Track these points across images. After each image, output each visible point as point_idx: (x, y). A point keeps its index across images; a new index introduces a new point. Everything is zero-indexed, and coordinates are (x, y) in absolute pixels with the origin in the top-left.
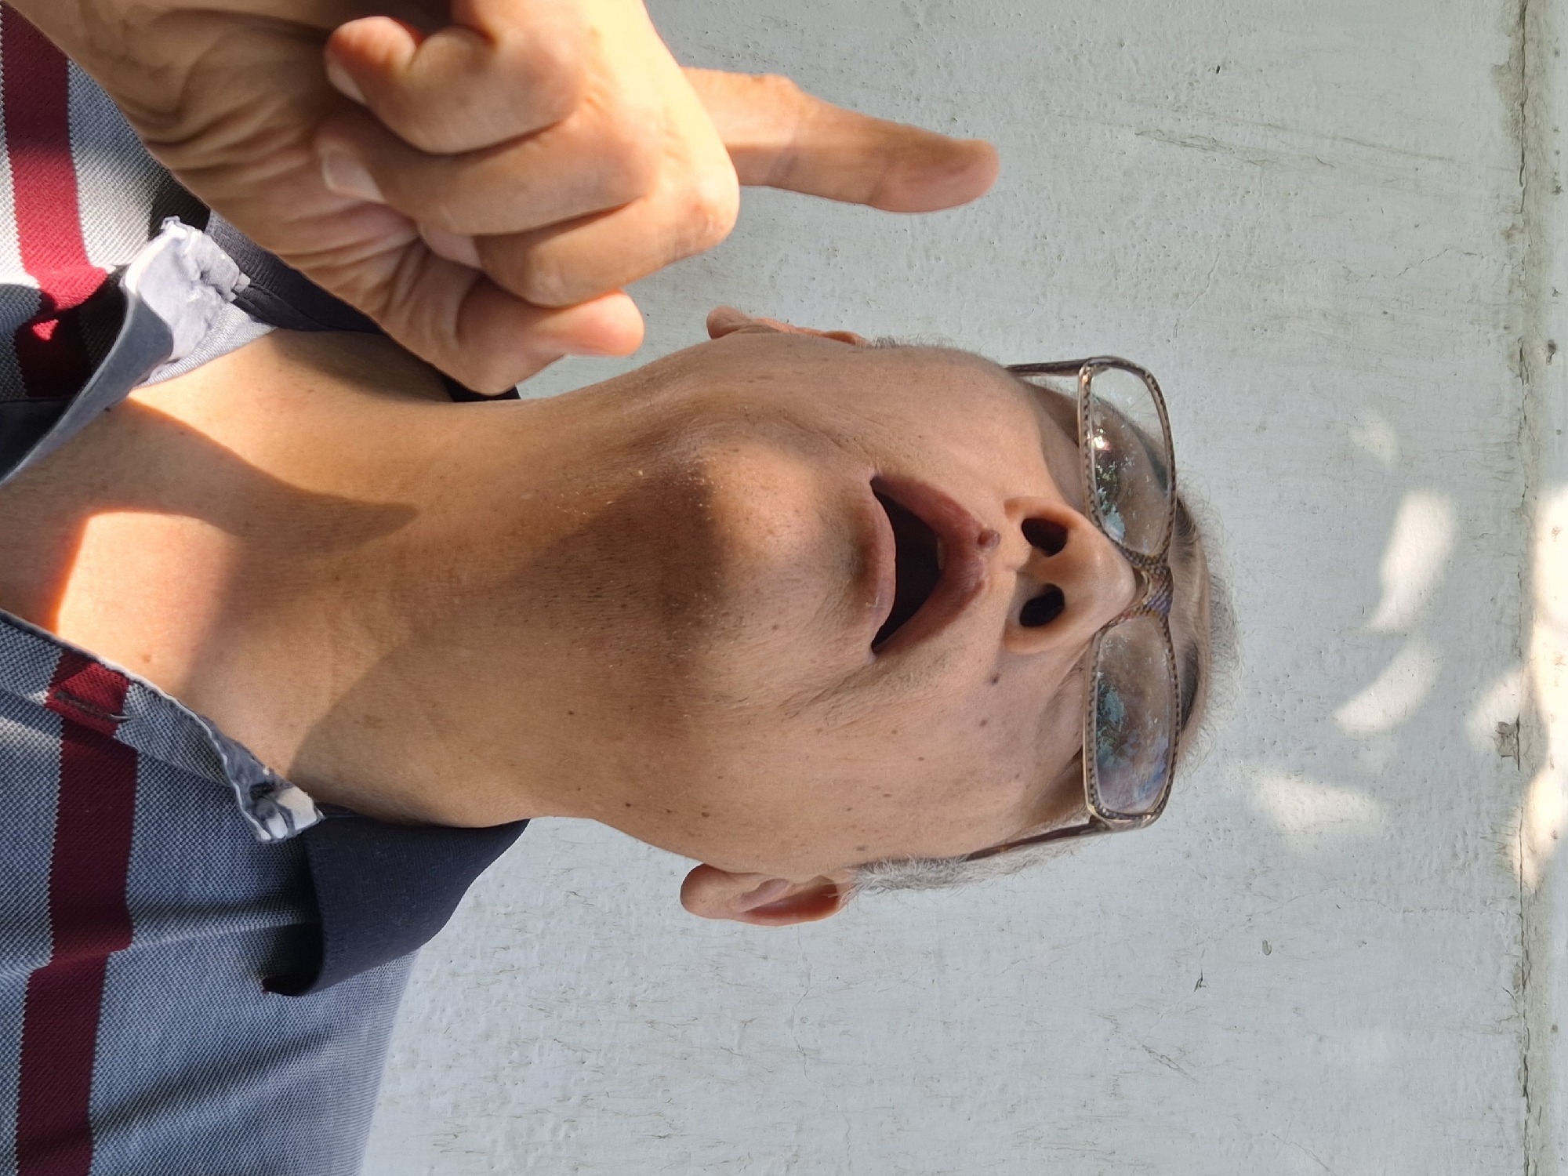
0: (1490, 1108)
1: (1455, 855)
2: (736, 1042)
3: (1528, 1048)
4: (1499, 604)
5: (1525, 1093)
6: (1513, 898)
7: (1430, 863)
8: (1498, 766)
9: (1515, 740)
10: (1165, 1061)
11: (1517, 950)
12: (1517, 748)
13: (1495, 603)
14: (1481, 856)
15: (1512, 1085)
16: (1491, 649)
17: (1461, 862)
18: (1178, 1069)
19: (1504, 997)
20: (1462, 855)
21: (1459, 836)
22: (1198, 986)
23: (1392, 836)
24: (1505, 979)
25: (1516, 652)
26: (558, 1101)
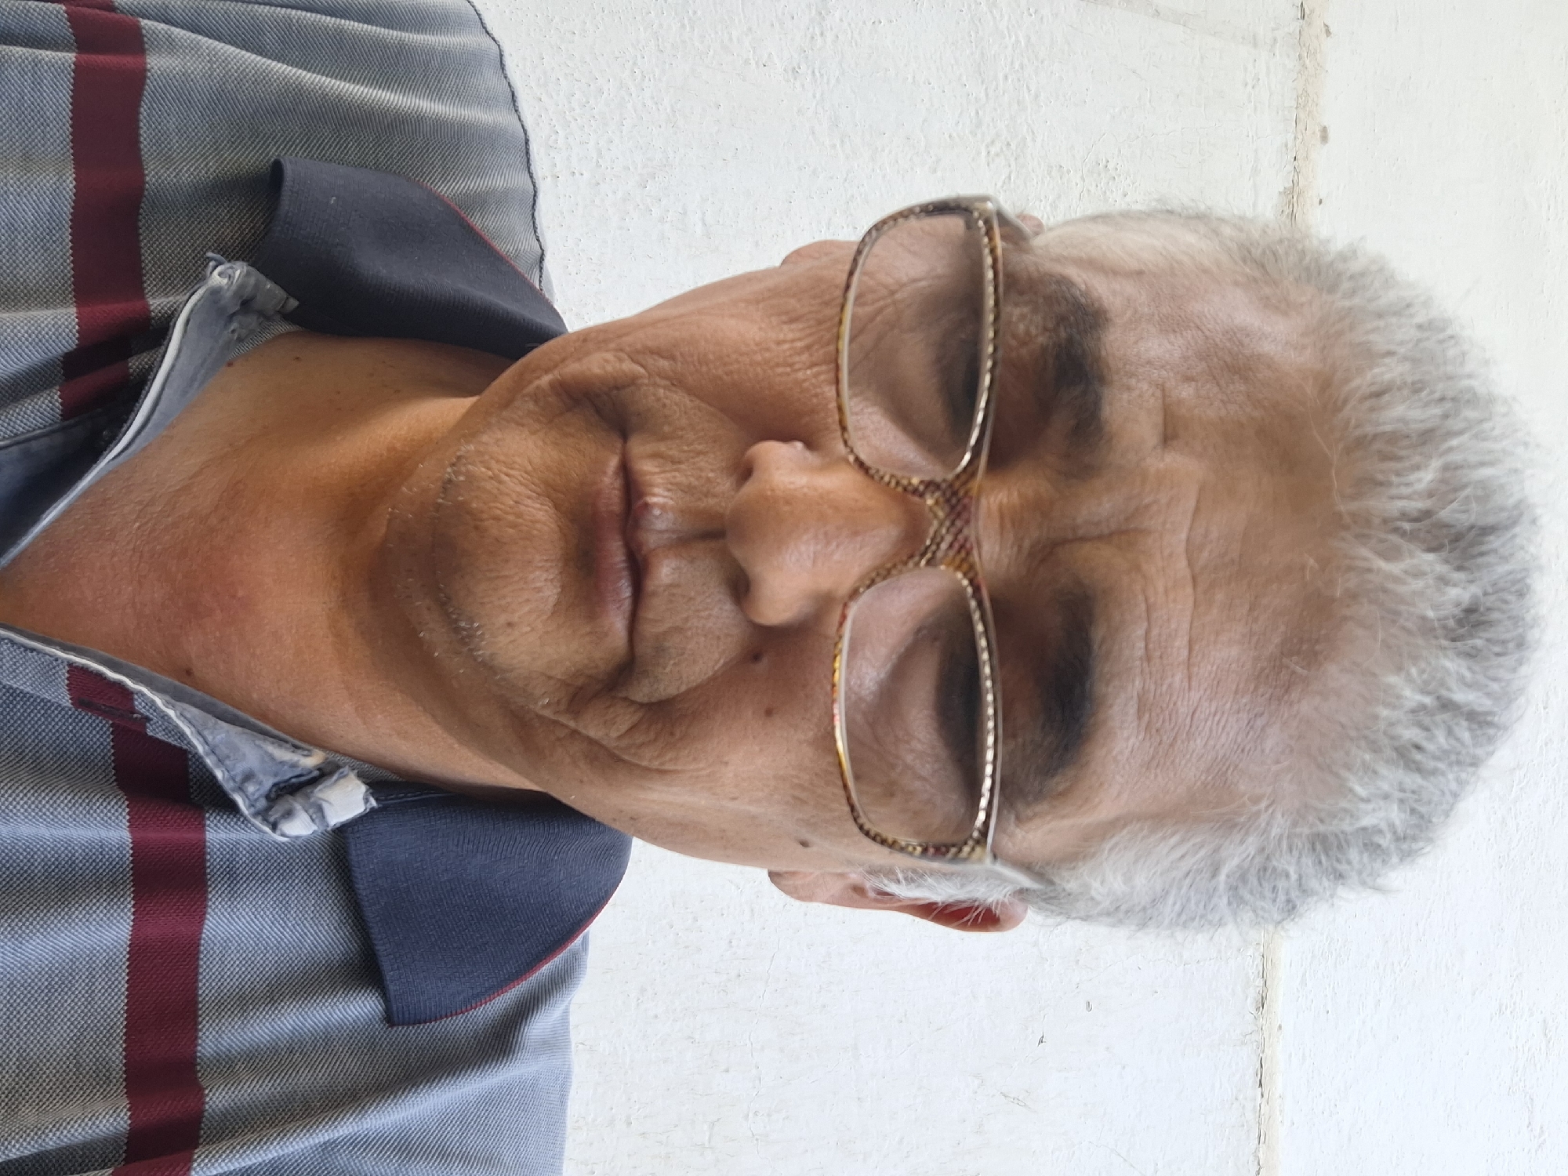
0: (1236, 1099)
2: (707, 1138)
3: (1263, 1052)
5: (1261, 1084)
6: (1258, 944)
10: (1016, 1101)
11: (1260, 982)
15: (1251, 1080)
18: (1025, 1105)
19: (1249, 1017)
22: (1041, 1041)
24: (1250, 1005)
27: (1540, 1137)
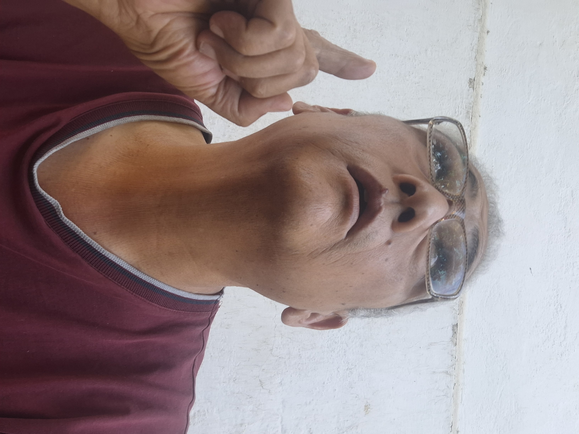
1: (456, 112)
4: (473, 45)
6: (469, 126)
7: (450, 113)
8: (468, 90)
9: (473, 84)
12: (473, 86)
13: (472, 45)
14: (462, 113)
16: (470, 58)
17: (457, 114)
20: (457, 113)
21: (457, 107)
23: (441, 105)
25: (476, 59)
26: (223, 136)
27: (569, 233)
